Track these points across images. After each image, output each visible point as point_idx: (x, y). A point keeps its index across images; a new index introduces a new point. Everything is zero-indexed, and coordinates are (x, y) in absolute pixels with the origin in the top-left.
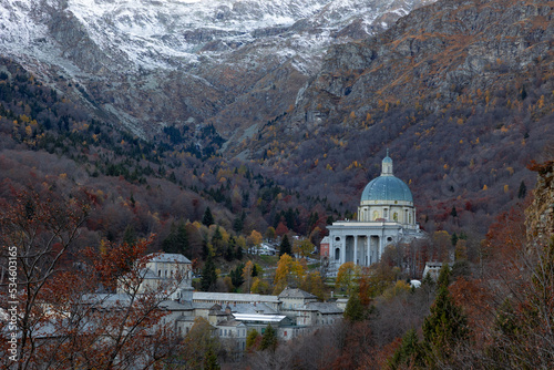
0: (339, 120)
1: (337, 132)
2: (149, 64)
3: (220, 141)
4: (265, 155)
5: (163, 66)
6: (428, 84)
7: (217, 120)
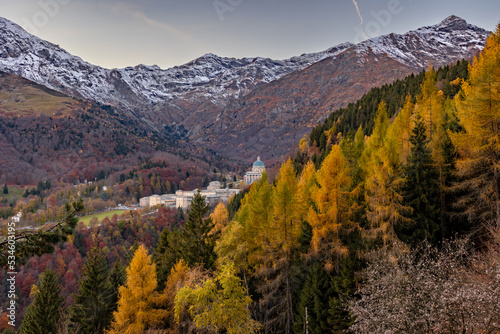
0: (233, 127)
1: (233, 132)
2: (156, 100)
3: (186, 131)
4: (208, 140)
5: (159, 99)
6: (263, 115)
7: (184, 123)
